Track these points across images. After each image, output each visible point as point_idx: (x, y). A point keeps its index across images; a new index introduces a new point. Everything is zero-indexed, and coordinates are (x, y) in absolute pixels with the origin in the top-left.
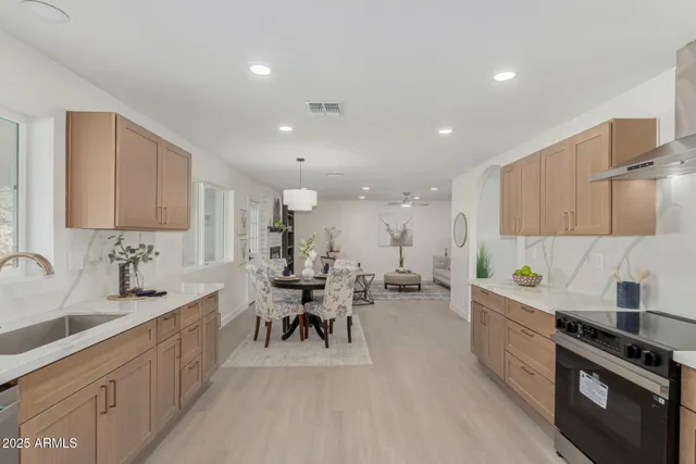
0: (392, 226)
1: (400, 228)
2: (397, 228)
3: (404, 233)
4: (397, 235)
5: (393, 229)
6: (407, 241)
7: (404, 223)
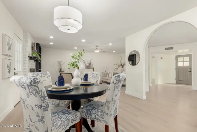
0: (86, 61)
1: (89, 62)
2: (87, 62)
3: (90, 64)
4: (88, 65)
5: (86, 62)
6: (91, 67)
7: (90, 60)
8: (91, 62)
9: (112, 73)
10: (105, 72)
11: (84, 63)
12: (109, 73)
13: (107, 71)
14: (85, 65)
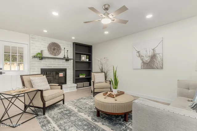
0: (143, 53)
1: (150, 53)
3: (153, 57)
4: (147, 59)
5: (143, 55)
6: (156, 64)
7: (153, 48)
8: (157, 52)
11: (139, 56)
14: (142, 60)
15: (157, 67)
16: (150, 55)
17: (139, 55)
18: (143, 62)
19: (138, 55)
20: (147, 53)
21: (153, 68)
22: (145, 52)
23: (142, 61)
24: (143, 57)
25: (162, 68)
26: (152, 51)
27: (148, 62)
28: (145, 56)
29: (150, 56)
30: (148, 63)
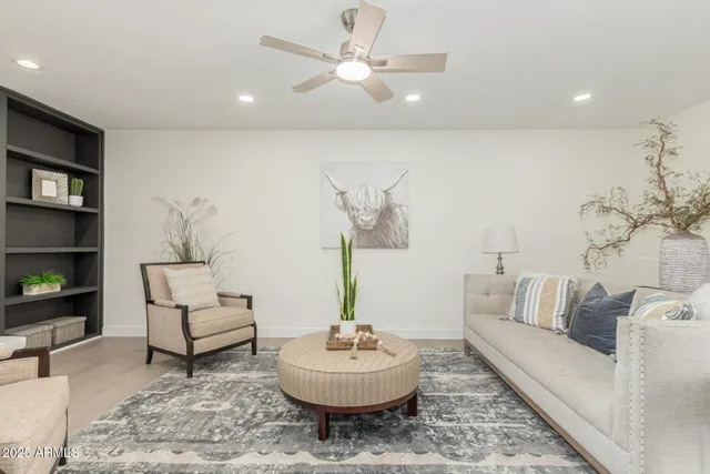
0: (355, 197)
1: (377, 202)
3: (386, 213)
4: (368, 219)
5: (356, 205)
6: (393, 234)
7: (385, 188)
8: (395, 200)
9: (551, 285)
10: (500, 270)
11: (345, 206)
12: (526, 282)
13: (516, 270)
14: (353, 219)
15: (394, 244)
16: (378, 207)
17: (345, 204)
18: (357, 227)
19: (341, 204)
20: (367, 201)
21: (384, 246)
22: (364, 196)
23: (355, 222)
24: (358, 211)
25: (406, 245)
26: (383, 195)
27: (371, 228)
28: (361, 207)
29: (376, 211)
30: (370, 232)
